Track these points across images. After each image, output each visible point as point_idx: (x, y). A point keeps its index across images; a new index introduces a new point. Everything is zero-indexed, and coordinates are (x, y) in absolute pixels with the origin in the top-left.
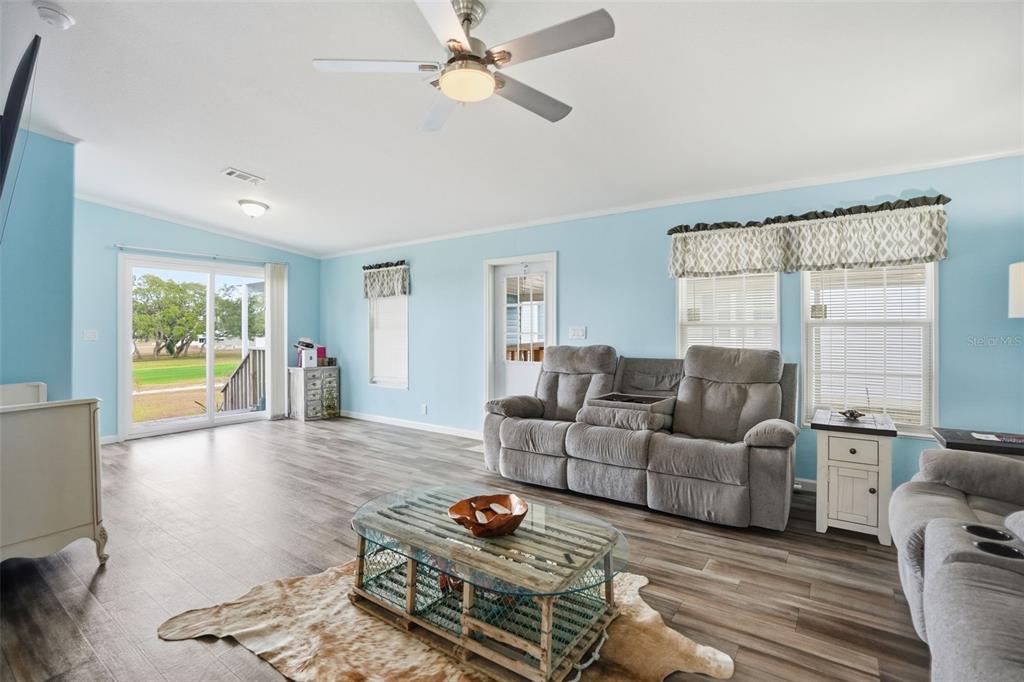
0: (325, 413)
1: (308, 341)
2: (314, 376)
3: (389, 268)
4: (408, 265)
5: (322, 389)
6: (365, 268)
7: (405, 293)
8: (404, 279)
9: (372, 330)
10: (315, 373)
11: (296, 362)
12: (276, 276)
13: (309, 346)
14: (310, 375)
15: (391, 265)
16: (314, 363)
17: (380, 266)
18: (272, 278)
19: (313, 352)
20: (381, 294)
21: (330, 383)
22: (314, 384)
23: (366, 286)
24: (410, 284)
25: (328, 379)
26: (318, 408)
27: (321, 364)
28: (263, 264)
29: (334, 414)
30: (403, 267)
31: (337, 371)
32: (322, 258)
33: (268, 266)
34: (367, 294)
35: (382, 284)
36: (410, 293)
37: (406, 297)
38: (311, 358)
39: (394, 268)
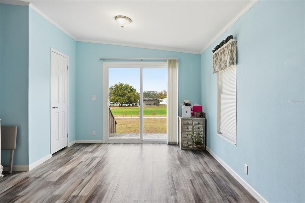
0: (195, 146)
2: (187, 123)
4: (236, 38)
5: (193, 131)
10: (189, 121)
14: (185, 122)
16: (189, 115)
19: (189, 109)
21: (198, 128)
22: (188, 128)
24: (236, 54)
25: (197, 126)
26: (190, 143)
27: (193, 116)
29: (202, 148)
30: (231, 41)
31: (204, 121)
38: (186, 112)
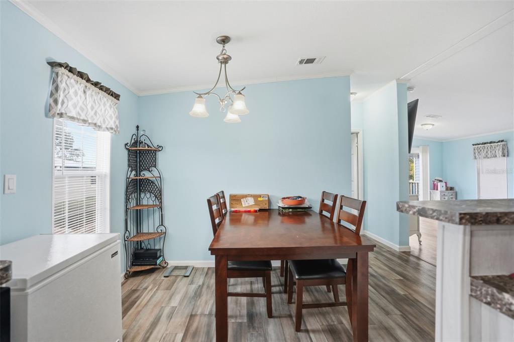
1: (440, 179)
2: (444, 195)
3: (492, 144)
4: (506, 142)
6: (473, 145)
7: (504, 156)
8: (503, 149)
9: (479, 174)
10: (445, 193)
11: (435, 187)
12: (424, 151)
13: (440, 181)
14: (442, 194)
15: (495, 142)
16: (444, 189)
17: (485, 143)
18: (423, 152)
19: (444, 184)
20: (486, 157)
22: (445, 198)
23: (475, 153)
24: (508, 152)
25: (451, 197)
27: (447, 189)
28: (418, 147)
30: (503, 143)
31: (455, 193)
32: (444, 141)
33: (421, 147)
34: (475, 157)
35: (487, 152)
36: (508, 156)
37: (505, 158)
38: (442, 187)
39: (496, 144)
